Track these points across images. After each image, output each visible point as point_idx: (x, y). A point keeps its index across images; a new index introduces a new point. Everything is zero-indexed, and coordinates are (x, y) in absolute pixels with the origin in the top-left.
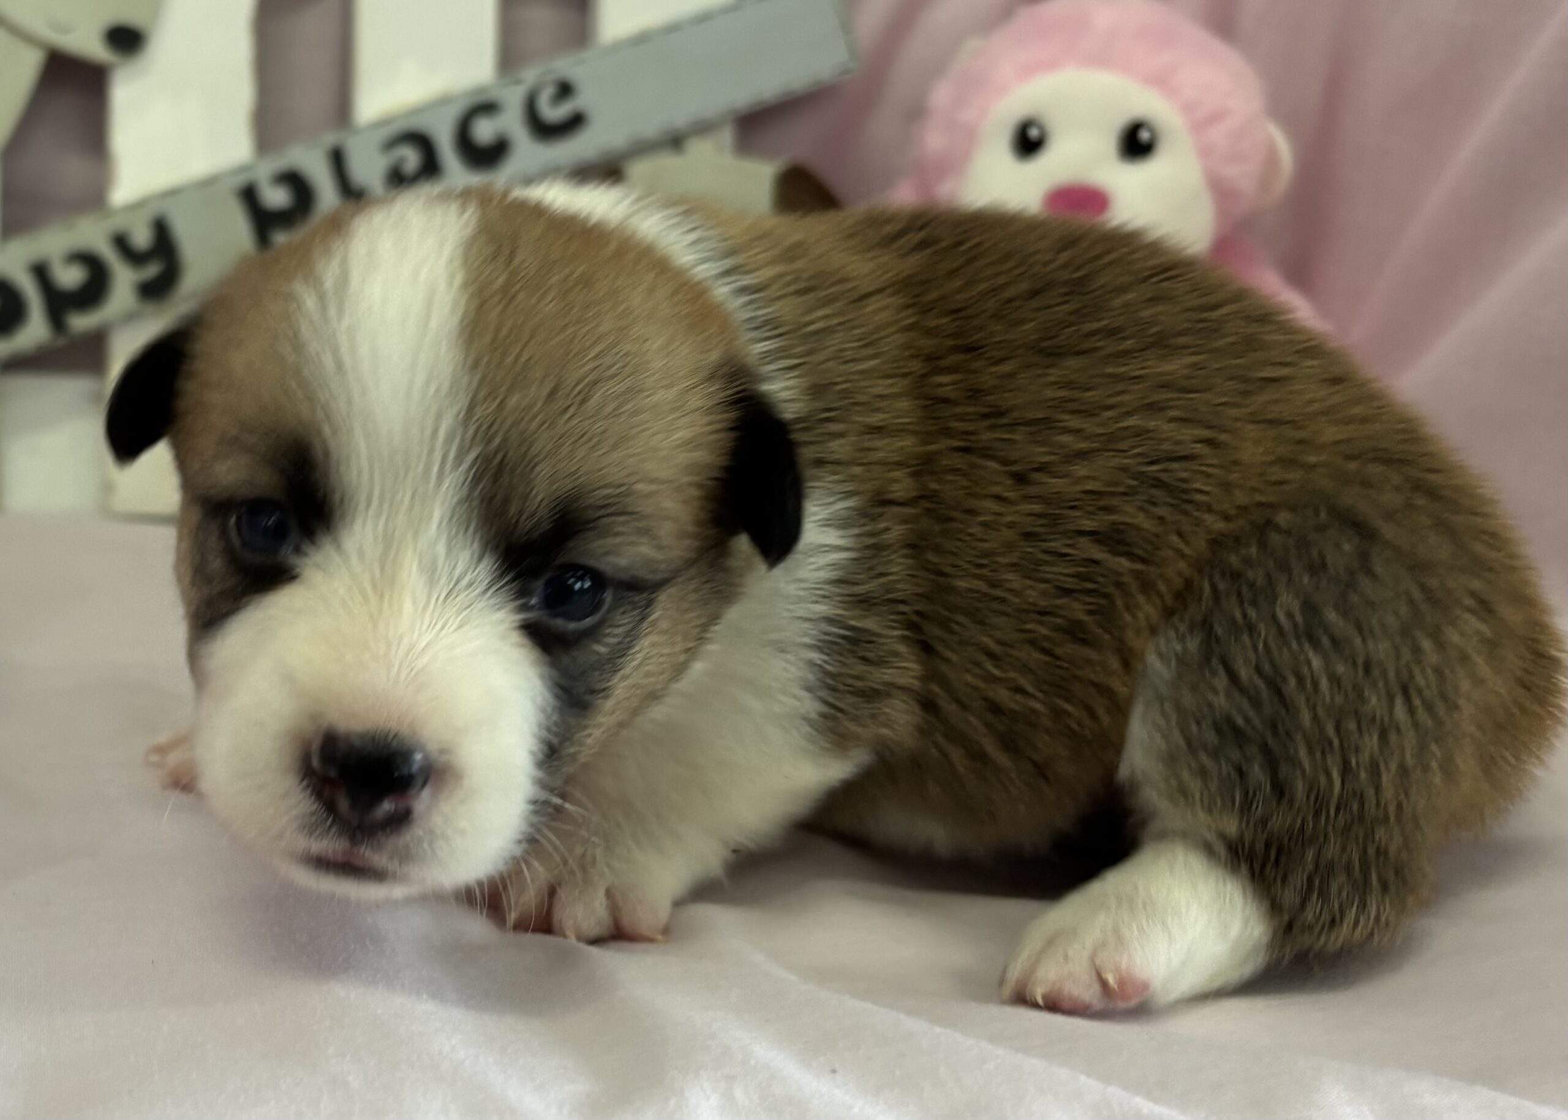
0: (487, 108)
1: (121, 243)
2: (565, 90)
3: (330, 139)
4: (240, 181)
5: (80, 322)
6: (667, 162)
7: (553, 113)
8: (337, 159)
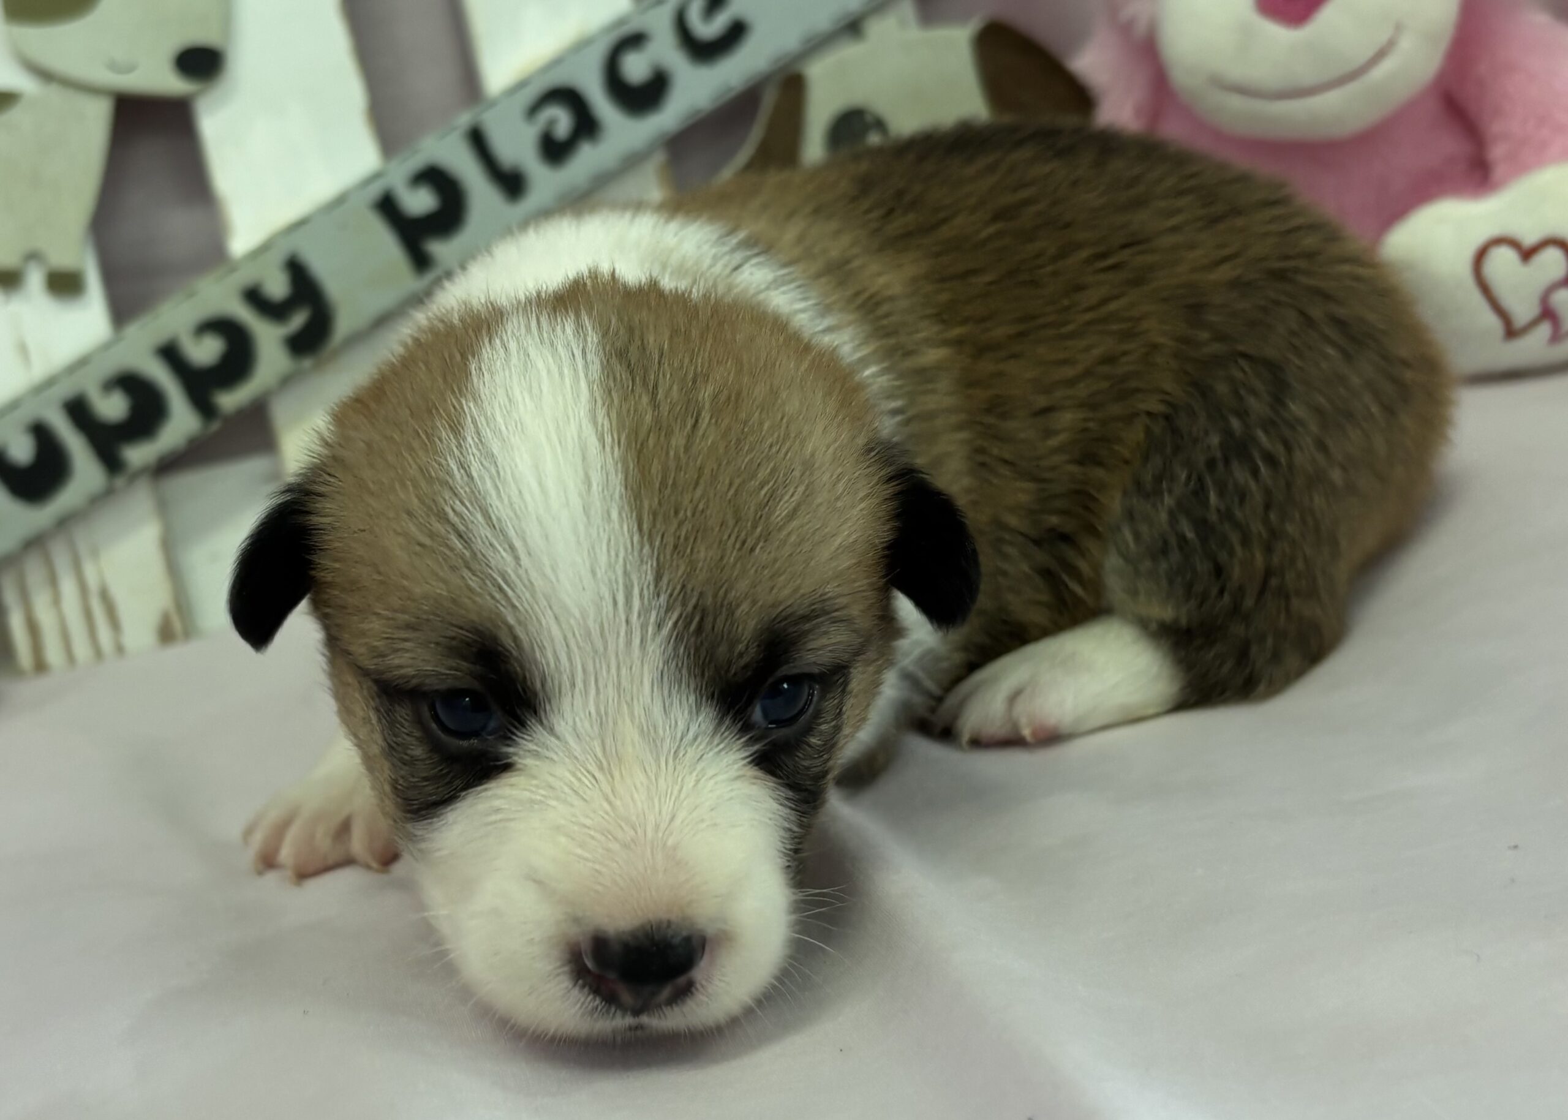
0: (634, 40)
1: (254, 297)
3: (464, 119)
4: (375, 191)
5: (229, 400)
6: (849, 51)
7: (707, 29)
8: (478, 140)
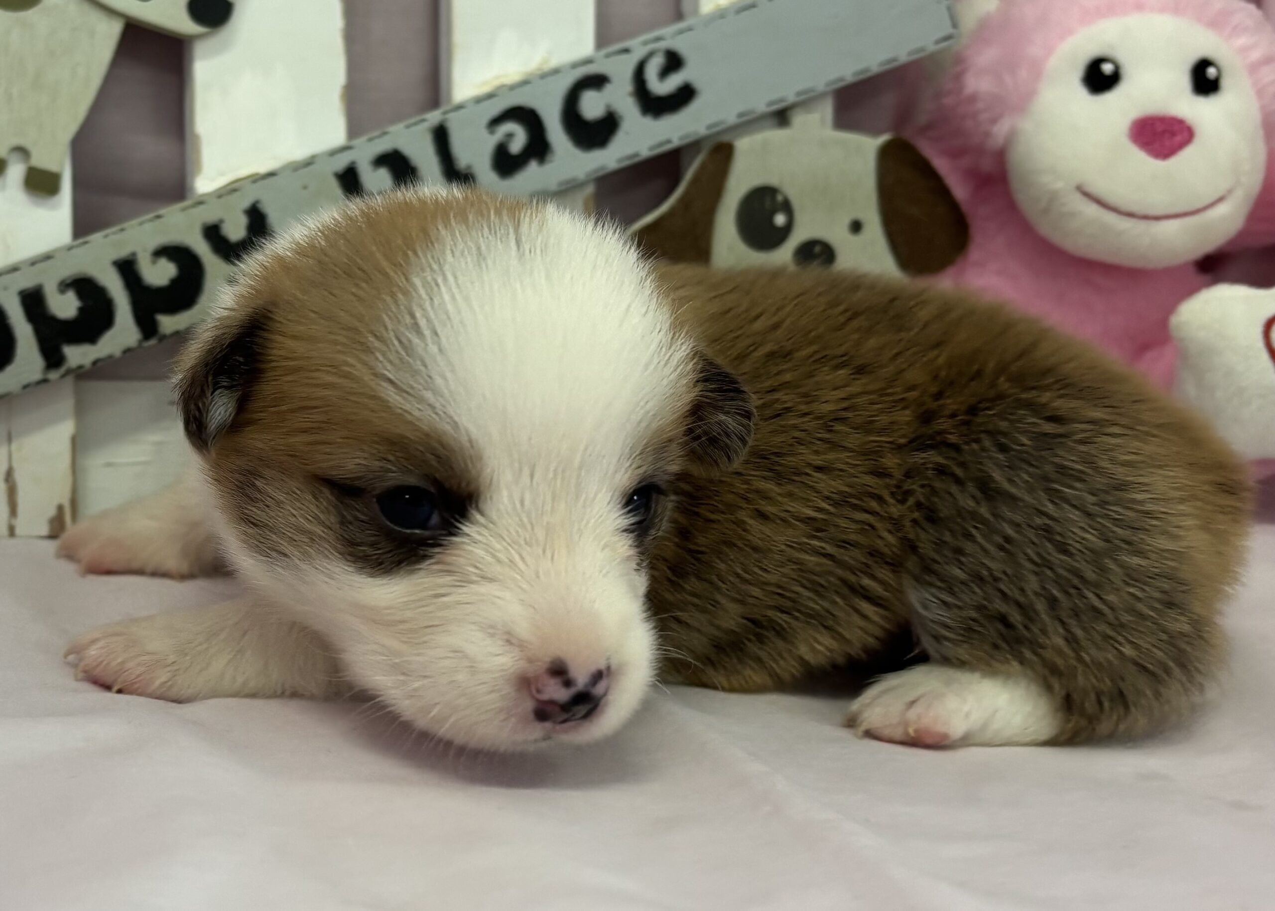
0: (597, 81)
1: (213, 233)
2: (673, 62)
3: (434, 117)
4: (341, 162)
5: (169, 323)
6: (775, 135)
7: (661, 87)
8: (441, 136)
